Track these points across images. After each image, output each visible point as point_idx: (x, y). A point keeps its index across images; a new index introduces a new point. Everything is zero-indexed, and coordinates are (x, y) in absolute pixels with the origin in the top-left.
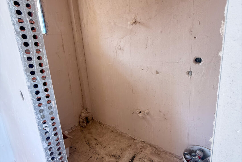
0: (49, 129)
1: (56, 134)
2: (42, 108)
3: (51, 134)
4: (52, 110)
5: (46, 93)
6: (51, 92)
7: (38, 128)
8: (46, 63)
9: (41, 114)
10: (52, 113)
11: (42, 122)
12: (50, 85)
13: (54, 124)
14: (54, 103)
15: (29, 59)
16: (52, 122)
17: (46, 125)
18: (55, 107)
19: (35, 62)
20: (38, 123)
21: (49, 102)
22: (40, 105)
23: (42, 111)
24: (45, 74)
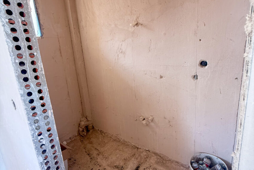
0: (45, 141)
1: (53, 147)
2: (37, 118)
3: (48, 146)
4: (48, 120)
5: (42, 101)
6: (47, 100)
7: (33, 140)
8: (41, 68)
9: (36, 125)
10: (48, 123)
11: (37, 134)
12: (46, 93)
13: (50, 136)
14: (50, 113)
15: (22, 64)
16: (49, 133)
17: (41, 137)
18: (51, 116)
19: (28, 67)
20: (33, 135)
21: (45, 111)
22: (35, 114)
23: (36, 121)
24: (39, 81)
